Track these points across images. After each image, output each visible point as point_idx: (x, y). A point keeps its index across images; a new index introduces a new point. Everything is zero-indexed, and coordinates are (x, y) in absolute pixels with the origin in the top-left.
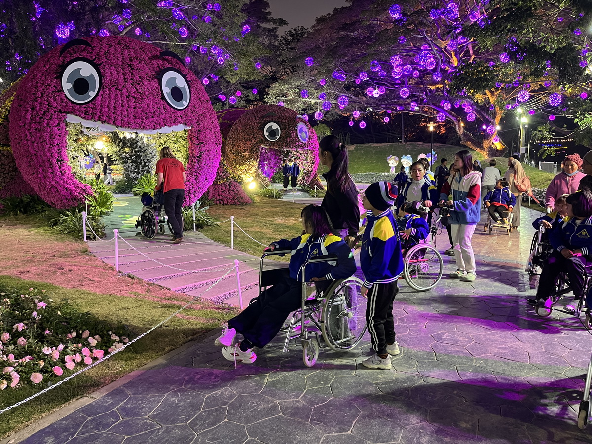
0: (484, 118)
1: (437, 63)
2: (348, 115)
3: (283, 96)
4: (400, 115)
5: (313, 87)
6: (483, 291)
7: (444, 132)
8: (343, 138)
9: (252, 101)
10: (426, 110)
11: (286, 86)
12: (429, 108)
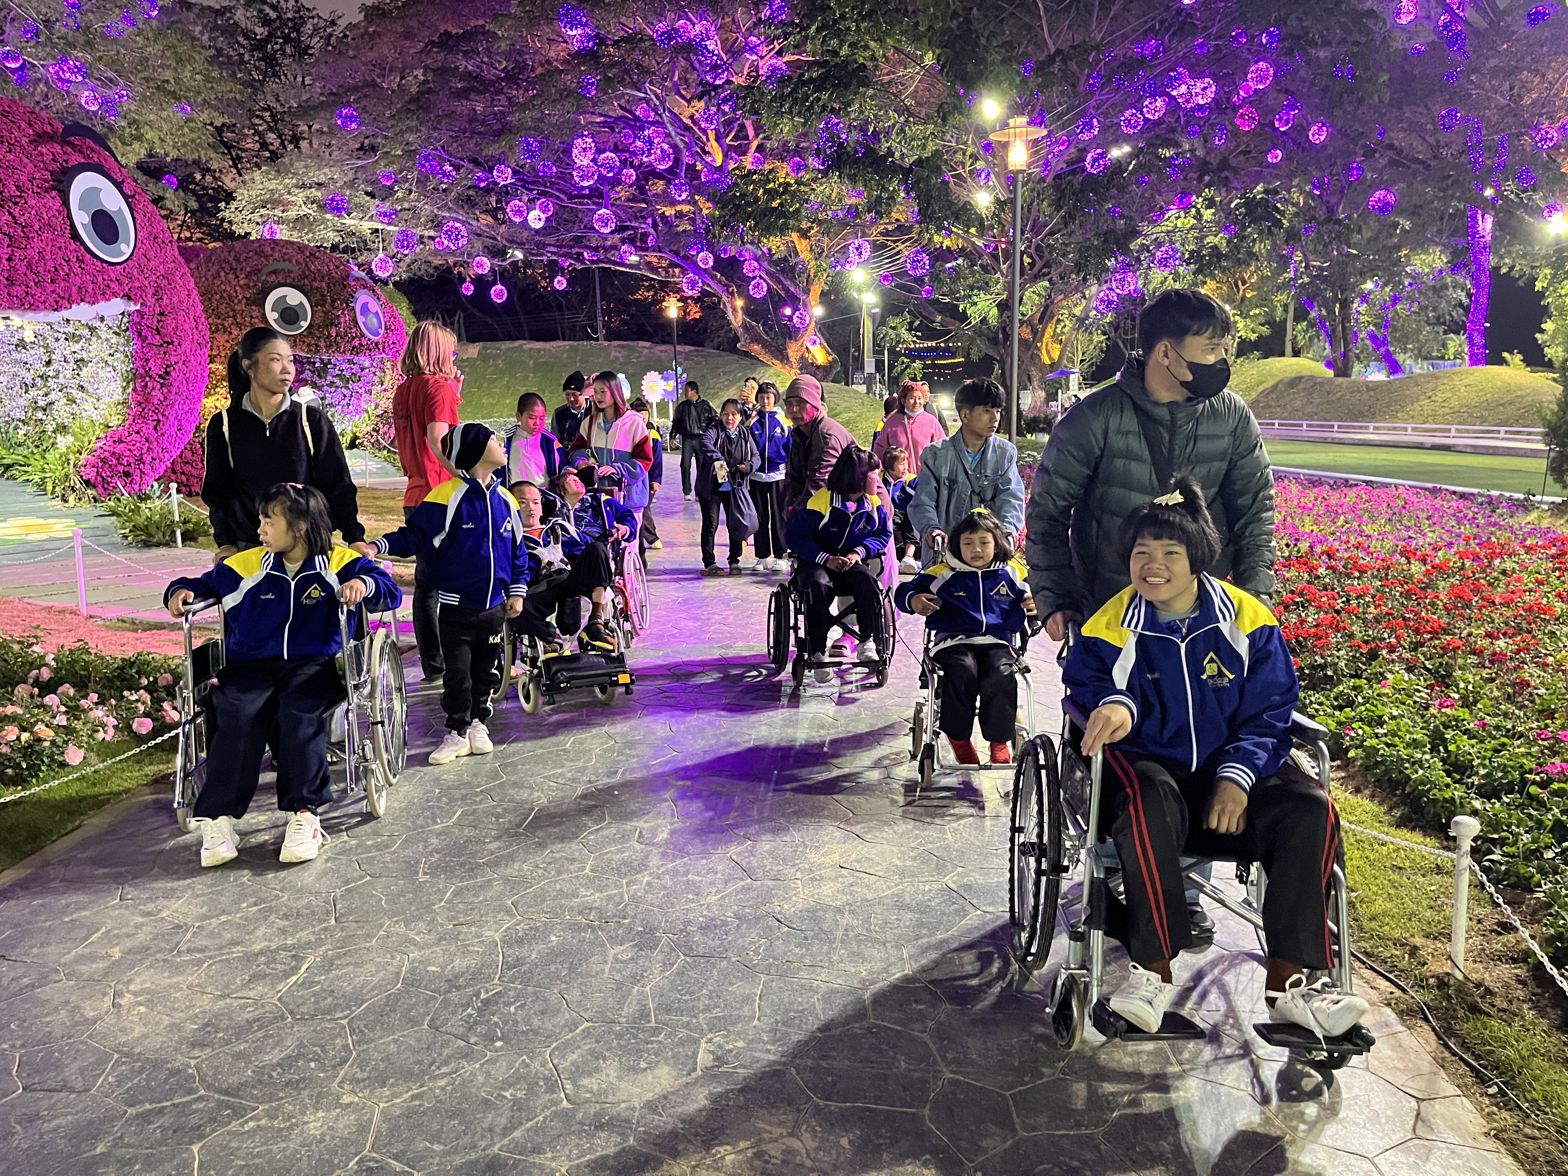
0: (787, 290)
4: (591, 271)
11: (286, 182)
12: (660, 260)
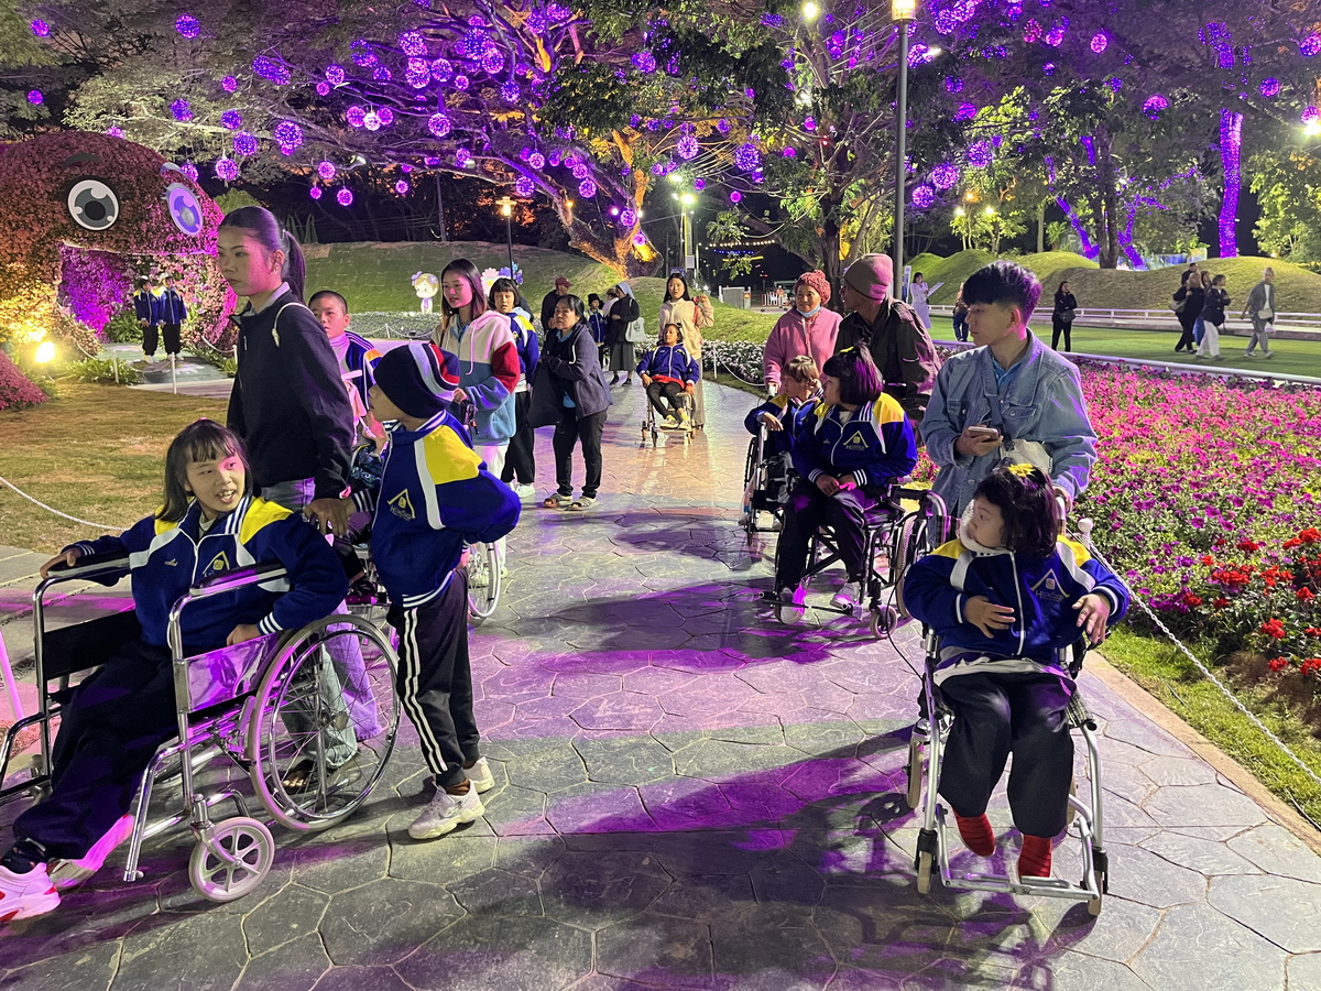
0: (613, 191)
1: (508, 61)
2: (306, 171)
3: (121, 113)
4: (432, 178)
5: (203, 95)
6: (664, 580)
7: (531, 220)
8: (298, 228)
9: (32, 123)
10: (490, 167)
11: (126, 87)
12: (495, 165)
